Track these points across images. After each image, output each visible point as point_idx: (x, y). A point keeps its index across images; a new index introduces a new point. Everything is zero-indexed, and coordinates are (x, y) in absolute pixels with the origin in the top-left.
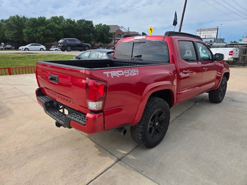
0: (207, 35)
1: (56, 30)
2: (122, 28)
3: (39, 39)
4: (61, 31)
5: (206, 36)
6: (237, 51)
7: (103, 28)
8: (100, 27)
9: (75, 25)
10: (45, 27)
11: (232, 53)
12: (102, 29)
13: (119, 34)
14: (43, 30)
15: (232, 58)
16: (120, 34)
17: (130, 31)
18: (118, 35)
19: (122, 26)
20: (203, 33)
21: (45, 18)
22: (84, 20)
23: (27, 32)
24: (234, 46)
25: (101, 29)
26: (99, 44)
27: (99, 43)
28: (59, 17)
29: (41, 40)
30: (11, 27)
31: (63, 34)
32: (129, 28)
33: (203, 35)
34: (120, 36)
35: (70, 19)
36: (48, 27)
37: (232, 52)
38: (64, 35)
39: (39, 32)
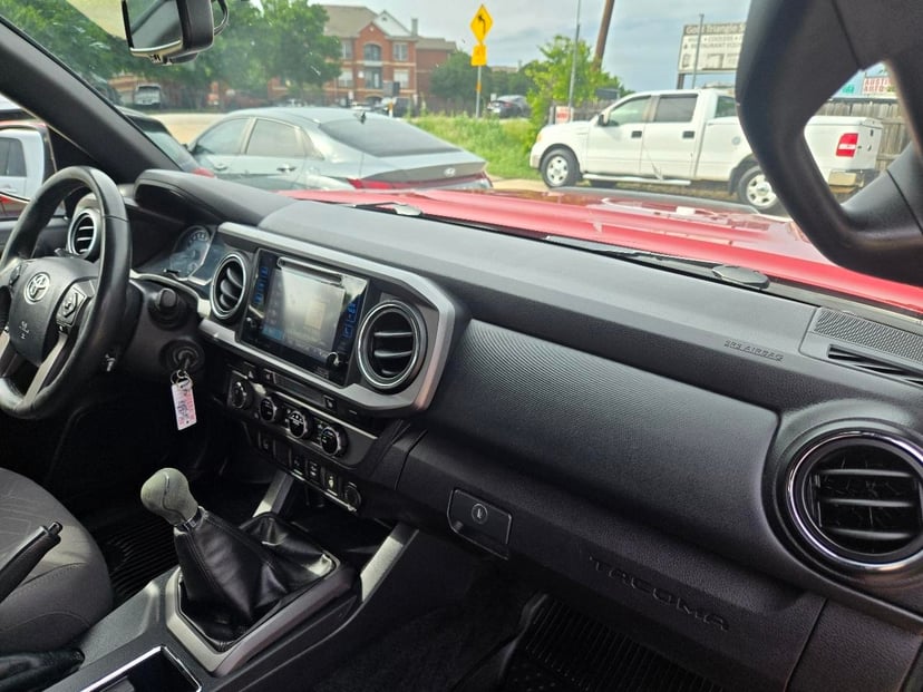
0: (729, 55)
2: (384, 19)
5: (722, 56)
6: (872, 133)
7: (295, 13)
8: (280, 10)
11: (852, 147)
12: (288, 19)
13: (373, 46)
15: (852, 171)
16: (379, 48)
17: (420, 33)
18: (368, 50)
19: (385, 12)
20: (712, 45)
24: (857, 106)
25: (284, 19)
26: (286, 86)
27: (288, 83)
32: (415, 22)
33: (711, 50)
34: (375, 55)
37: (852, 138)
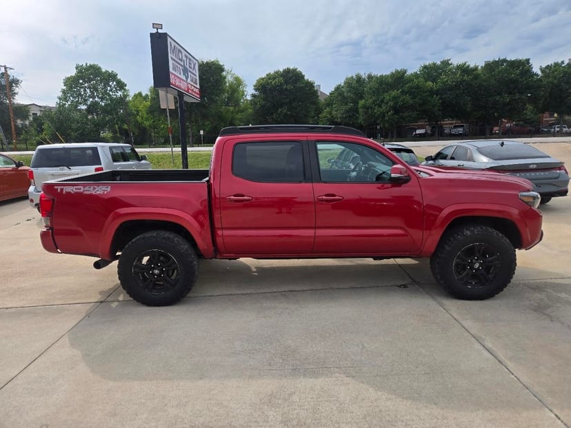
1: (424, 95)
3: (384, 116)
4: (437, 96)
7: (565, 71)
8: (554, 72)
9: (476, 77)
10: (400, 90)
12: (558, 76)
14: (395, 98)
21: (405, 72)
22: (505, 60)
23: (364, 107)
25: (555, 78)
28: (439, 63)
29: (387, 118)
30: (344, 98)
31: (440, 101)
35: (465, 63)
36: (406, 89)
38: (441, 104)
39: (387, 103)
